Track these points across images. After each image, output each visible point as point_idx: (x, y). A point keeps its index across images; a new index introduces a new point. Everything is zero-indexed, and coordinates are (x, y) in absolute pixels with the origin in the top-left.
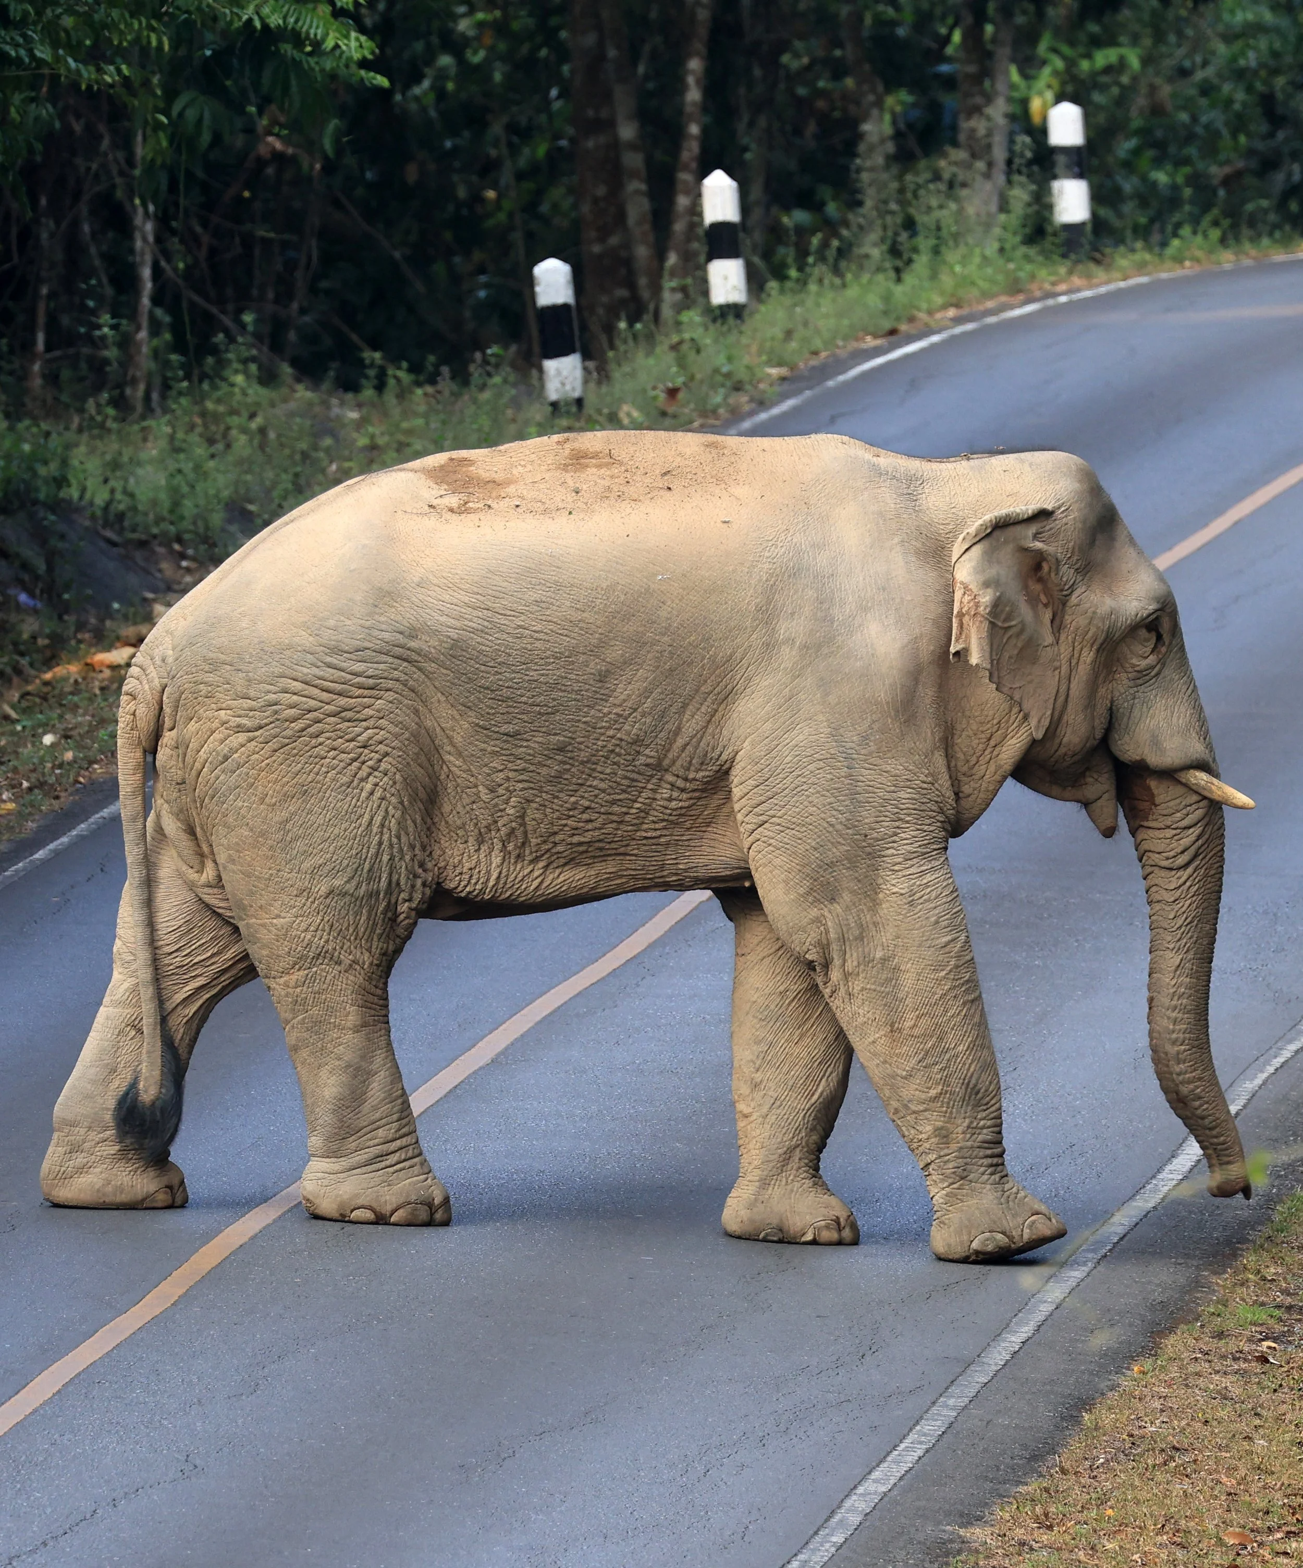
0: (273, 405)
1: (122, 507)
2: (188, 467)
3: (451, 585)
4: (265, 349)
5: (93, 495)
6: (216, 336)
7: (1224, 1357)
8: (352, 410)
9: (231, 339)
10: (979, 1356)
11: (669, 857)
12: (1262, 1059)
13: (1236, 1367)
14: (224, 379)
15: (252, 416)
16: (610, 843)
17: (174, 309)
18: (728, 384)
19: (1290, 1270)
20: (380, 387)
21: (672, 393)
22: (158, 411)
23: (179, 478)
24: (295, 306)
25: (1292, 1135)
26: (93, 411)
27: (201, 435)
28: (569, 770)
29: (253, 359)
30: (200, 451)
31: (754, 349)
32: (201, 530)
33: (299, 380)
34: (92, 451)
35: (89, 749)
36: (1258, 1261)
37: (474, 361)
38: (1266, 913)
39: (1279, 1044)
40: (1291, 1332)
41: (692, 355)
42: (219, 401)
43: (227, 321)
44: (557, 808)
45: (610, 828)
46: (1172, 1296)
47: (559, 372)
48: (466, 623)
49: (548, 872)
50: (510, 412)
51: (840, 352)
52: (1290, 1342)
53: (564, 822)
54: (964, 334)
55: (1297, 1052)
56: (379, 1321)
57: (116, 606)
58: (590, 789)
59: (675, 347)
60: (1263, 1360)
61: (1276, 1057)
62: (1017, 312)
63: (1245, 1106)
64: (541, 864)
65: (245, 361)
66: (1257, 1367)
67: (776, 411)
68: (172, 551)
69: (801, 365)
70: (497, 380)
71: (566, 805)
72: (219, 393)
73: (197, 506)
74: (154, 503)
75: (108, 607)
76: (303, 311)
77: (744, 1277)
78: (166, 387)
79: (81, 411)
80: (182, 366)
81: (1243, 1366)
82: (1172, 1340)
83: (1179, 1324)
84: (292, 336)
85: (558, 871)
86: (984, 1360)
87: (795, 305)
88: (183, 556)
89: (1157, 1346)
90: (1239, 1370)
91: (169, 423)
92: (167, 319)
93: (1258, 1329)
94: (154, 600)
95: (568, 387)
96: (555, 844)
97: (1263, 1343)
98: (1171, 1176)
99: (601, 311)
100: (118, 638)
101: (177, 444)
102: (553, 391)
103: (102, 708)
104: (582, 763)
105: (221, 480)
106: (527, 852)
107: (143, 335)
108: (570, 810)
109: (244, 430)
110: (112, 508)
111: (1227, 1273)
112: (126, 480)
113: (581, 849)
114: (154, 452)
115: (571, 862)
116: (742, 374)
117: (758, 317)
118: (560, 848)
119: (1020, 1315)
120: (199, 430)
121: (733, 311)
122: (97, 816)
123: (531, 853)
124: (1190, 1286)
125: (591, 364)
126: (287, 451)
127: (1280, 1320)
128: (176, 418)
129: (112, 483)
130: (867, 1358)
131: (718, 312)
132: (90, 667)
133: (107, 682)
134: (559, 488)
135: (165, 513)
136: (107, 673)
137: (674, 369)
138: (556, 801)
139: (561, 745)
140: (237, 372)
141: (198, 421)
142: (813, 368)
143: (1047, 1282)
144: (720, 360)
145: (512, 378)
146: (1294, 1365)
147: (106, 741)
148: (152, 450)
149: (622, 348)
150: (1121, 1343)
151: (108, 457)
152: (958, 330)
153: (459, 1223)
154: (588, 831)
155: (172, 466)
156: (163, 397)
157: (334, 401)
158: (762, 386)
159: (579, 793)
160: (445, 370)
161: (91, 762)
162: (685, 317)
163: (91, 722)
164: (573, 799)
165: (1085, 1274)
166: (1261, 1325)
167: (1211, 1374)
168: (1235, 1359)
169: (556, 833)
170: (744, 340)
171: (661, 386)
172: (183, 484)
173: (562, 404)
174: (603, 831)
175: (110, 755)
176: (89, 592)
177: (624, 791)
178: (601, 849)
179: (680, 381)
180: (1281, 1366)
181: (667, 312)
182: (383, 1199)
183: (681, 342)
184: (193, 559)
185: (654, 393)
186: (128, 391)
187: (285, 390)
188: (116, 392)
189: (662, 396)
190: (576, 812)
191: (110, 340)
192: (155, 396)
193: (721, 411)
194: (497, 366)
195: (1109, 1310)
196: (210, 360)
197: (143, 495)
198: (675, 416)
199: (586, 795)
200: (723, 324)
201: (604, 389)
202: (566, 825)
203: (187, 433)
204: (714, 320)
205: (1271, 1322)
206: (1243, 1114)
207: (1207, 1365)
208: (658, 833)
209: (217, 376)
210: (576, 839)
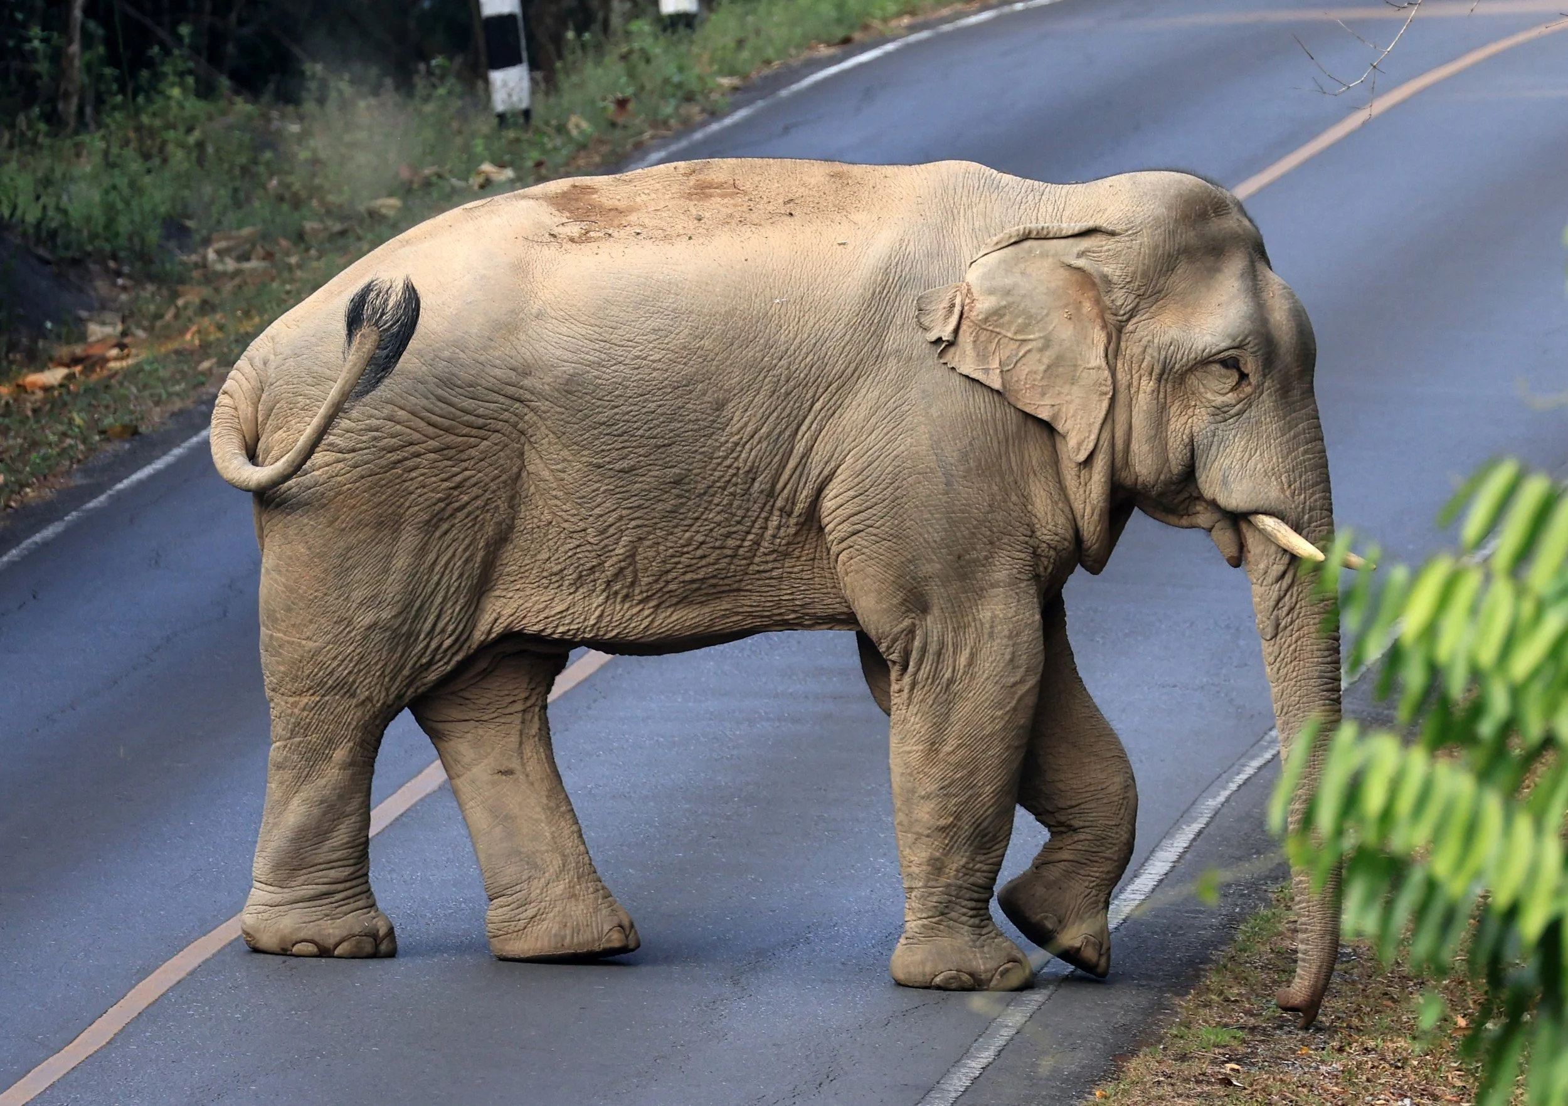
0: (210, 118)
1: (54, 225)
2: (123, 182)
3: (567, 317)
4: (203, 61)
5: (24, 213)
6: (152, 48)
7: (1187, 1080)
8: (293, 123)
9: (167, 52)
10: (938, 1083)
11: (785, 592)
12: (1224, 776)
13: (1199, 1090)
14: (160, 92)
15: (190, 130)
16: (723, 579)
17: (106, 22)
18: (680, 94)
19: (1253, 990)
20: (321, 101)
21: (622, 104)
22: (92, 126)
23: (113, 195)
24: (233, 17)
25: (1255, 854)
26: (24, 127)
27: (134, 149)
28: (683, 504)
29: (190, 72)
30: (135, 166)
31: (706, 58)
32: (138, 247)
33: (237, 92)
34: (23, 167)
35: (21, 473)
36: (1221, 981)
37: (417, 71)
38: (1228, 627)
39: (1242, 761)
40: (1254, 1054)
41: (642, 66)
42: (154, 115)
43: (162, 34)
44: (672, 545)
45: (723, 563)
46: (1134, 1019)
47: (505, 84)
48: (583, 355)
49: (659, 611)
50: (455, 125)
51: (794, 63)
52: (1253, 1064)
53: (676, 560)
54: (920, 44)
55: (1260, 768)
56: (322, 1056)
57: (49, 325)
58: (706, 523)
59: (624, 57)
60: (1226, 1082)
61: (1238, 774)
62: (973, 20)
63: (1207, 824)
64: (652, 603)
65: (181, 75)
66: (1219, 1089)
67: (728, 121)
68: (107, 269)
69: (754, 75)
70: (441, 91)
71: (681, 541)
72: (155, 107)
73: (132, 222)
74: (88, 219)
75: (41, 326)
76: (241, 23)
77: (699, 1005)
78: (100, 101)
79: (12, 126)
80: (116, 79)
81: (1206, 1089)
82: (1134, 1063)
83: (1141, 1047)
84: (230, 48)
85: (670, 610)
86: (944, 1086)
87: (747, 14)
88: (119, 274)
89: (1120, 1069)
90: (1202, 1093)
91: (103, 138)
92: (100, 32)
93: (1221, 1051)
94: (90, 320)
95: (515, 98)
96: (667, 582)
97: (1227, 1065)
98: (1132, 896)
99: (549, 21)
100: (51, 359)
101: (111, 159)
102: (500, 102)
103: (34, 431)
104: (700, 495)
105: (158, 196)
106: (637, 591)
107: (75, 48)
108: (684, 546)
109: (182, 145)
110: (43, 226)
111: (1190, 994)
112: (59, 197)
113: (695, 586)
114: (88, 169)
115: (684, 601)
116: (694, 85)
117: (708, 26)
118: (671, 587)
119: (981, 1040)
120: (133, 145)
121: (683, 21)
122: (30, 541)
123: (641, 592)
124: (1152, 1008)
125: (539, 75)
126: (226, 166)
127: (1244, 1041)
128: (111, 133)
129: (43, 200)
130: (825, 1087)
131: (668, 22)
132: (22, 388)
133: (38, 404)
134: (682, 217)
135: (100, 230)
136: (40, 394)
137: (624, 80)
138: (670, 537)
139: (677, 478)
140: (173, 85)
141: (132, 135)
142: (766, 77)
143: (1008, 1005)
144: (671, 70)
145: (458, 88)
146: (1259, 1087)
147: (39, 464)
148: (86, 166)
149: (570, 58)
150: (1083, 1067)
151: (40, 174)
152: (913, 38)
153: (406, 954)
154: (699, 568)
155: (107, 182)
156: (97, 111)
157: (275, 114)
158: (714, 96)
159: (694, 529)
160: (389, 82)
161: (22, 486)
162: (635, 26)
163: (21, 446)
164: (687, 535)
165: (1046, 997)
166: (1225, 1046)
167: (1174, 1097)
168: (1198, 1082)
169: (668, 572)
170: (695, 50)
171: (611, 98)
172: (118, 201)
173: (509, 116)
174: (716, 567)
175: (42, 478)
176: (21, 311)
177: (739, 523)
178: (715, 586)
179: (629, 91)
180: (1245, 1089)
181: (616, 21)
182: (326, 932)
183: (630, 52)
184: (129, 277)
185: (601, 104)
186: (61, 106)
187: (223, 103)
188: (48, 108)
189: (612, 107)
190: (691, 548)
191: (41, 54)
192: (88, 110)
193: (673, 122)
194: (442, 78)
195: (1071, 1034)
196: (145, 74)
197: (76, 211)
198: (625, 127)
199: (702, 529)
200: (673, 32)
201: (552, 100)
202: (679, 563)
203: (121, 147)
204: (665, 30)
205: (1234, 1043)
206: (1206, 832)
207: (1170, 1088)
208: (770, 566)
209: (153, 89)
210: (688, 577)
